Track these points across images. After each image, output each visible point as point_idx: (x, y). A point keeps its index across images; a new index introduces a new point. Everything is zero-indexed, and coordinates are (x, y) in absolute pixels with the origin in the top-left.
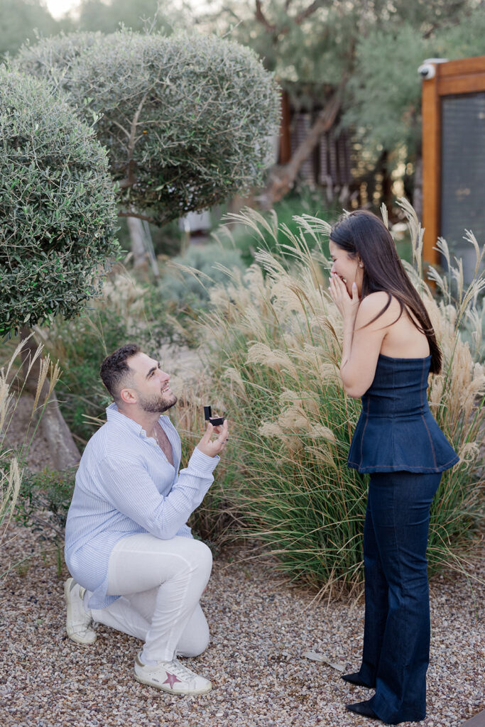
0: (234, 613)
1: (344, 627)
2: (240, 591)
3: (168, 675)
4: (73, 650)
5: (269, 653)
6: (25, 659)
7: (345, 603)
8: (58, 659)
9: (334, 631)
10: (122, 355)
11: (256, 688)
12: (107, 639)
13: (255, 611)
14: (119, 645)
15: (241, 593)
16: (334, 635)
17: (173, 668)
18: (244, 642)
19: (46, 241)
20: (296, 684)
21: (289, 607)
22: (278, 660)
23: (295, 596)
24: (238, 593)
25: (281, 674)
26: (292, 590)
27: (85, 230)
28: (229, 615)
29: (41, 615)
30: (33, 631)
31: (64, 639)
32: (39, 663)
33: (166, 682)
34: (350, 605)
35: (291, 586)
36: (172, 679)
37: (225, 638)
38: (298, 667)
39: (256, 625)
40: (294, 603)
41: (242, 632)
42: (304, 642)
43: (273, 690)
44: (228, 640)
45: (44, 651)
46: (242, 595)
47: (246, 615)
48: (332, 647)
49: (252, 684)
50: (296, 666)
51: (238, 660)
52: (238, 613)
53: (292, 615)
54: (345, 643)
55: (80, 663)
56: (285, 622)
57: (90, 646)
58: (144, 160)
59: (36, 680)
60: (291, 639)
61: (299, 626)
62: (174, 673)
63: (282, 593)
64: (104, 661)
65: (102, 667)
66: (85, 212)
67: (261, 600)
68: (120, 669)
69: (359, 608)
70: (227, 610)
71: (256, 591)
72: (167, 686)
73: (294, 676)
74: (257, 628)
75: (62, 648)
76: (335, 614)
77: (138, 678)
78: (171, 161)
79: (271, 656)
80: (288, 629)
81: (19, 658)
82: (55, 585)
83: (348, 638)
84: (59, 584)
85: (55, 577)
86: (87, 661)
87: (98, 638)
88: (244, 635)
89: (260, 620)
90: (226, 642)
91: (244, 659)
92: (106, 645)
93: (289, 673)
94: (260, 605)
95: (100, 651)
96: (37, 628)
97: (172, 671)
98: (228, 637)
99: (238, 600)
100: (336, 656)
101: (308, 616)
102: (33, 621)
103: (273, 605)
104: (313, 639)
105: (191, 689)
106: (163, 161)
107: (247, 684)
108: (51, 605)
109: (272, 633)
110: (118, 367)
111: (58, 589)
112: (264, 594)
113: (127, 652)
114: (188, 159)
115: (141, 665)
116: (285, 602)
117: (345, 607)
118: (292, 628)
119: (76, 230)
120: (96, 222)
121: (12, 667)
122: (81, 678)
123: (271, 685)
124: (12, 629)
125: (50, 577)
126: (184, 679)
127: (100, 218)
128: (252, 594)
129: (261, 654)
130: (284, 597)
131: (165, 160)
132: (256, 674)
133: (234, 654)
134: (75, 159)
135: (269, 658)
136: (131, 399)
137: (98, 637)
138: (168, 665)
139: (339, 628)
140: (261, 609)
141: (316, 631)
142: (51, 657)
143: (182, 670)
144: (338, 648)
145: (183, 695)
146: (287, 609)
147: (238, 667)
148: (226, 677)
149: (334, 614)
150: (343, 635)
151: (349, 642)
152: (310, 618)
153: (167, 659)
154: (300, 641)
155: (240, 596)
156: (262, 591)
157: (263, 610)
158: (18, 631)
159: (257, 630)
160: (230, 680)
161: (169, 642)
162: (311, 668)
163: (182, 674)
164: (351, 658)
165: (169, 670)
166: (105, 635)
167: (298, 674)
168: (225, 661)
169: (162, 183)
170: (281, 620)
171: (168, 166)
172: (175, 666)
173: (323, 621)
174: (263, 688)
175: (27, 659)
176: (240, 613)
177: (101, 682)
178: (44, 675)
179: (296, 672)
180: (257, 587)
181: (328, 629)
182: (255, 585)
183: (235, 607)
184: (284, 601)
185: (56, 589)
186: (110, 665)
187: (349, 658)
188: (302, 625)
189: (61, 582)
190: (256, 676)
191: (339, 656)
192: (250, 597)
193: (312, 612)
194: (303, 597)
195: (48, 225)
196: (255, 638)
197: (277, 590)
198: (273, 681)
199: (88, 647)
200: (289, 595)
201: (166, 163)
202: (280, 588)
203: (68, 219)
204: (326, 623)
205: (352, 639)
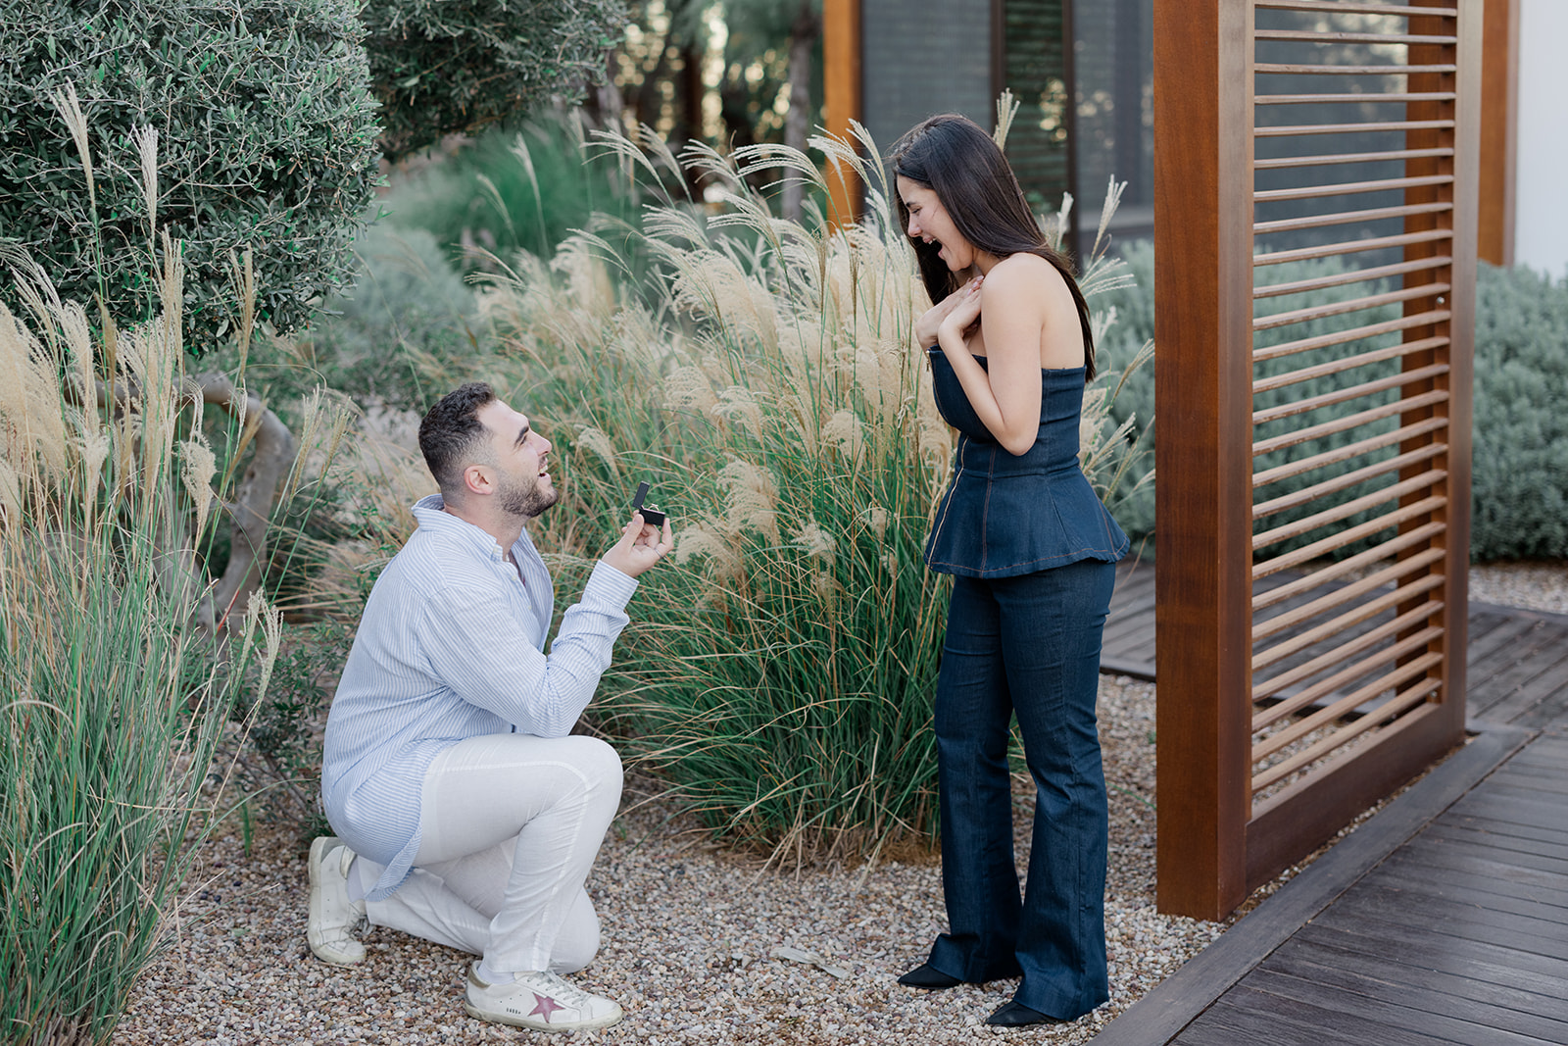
0: (615, 898)
1: (831, 908)
2: (615, 861)
3: (538, 998)
4: (327, 975)
5: (707, 957)
6: (236, 995)
7: (822, 870)
8: (301, 991)
9: (815, 915)
10: (467, 402)
11: (703, 1013)
12: (388, 953)
13: (656, 893)
14: (413, 961)
15: (618, 864)
16: (816, 921)
17: (547, 985)
18: (652, 944)
19: (267, 174)
20: (772, 1003)
21: (717, 882)
22: (726, 967)
23: (723, 864)
24: (613, 864)
25: (740, 988)
26: (715, 855)
27: (335, 156)
28: (608, 901)
29: (239, 921)
30: (232, 949)
31: (303, 957)
32: (268, 1000)
33: (535, 1012)
34: (830, 872)
35: (709, 845)
36: (545, 1005)
37: (614, 939)
38: (769, 975)
39: (666, 916)
40: (723, 876)
41: (643, 927)
42: (765, 937)
43: (734, 1012)
44: (621, 942)
45: (271, 980)
46: (621, 867)
47: (641, 900)
48: (820, 942)
49: (692, 1007)
50: (765, 973)
51: (653, 971)
52: (623, 898)
53: (726, 895)
54: (841, 932)
55: (350, 995)
56: (719, 907)
57: (359, 965)
58: (394, 24)
59: (273, 1029)
60: (738, 934)
61: (747, 912)
62: (548, 994)
63: (696, 861)
64: (396, 988)
65: (395, 999)
66: (335, 122)
67: (660, 875)
68: (430, 1000)
69: (847, 876)
70: (601, 893)
71: (643, 859)
72: (539, 1019)
73: (767, 989)
74: (669, 919)
75: (304, 973)
76: (806, 890)
77: (477, 1010)
78: (445, 28)
79: (712, 961)
80: (727, 918)
81: (224, 994)
82: (244, 870)
83: (844, 925)
84: (252, 868)
85: (240, 856)
86: (361, 991)
87: (370, 952)
88: (648, 931)
89: (669, 906)
90: (617, 945)
91: (663, 969)
92: (390, 962)
93: (756, 985)
94: (660, 882)
95: (382, 973)
96: (238, 944)
97: (544, 989)
98: (618, 938)
99: (616, 877)
100: (832, 955)
101: (757, 895)
102: (225, 933)
103: (685, 881)
104: (780, 930)
105: (586, 1020)
106: (429, 27)
107: (684, 1008)
108: (250, 904)
109: (700, 925)
110: (462, 424)
111: (253, 877)
112: (663, 864)
113: (435, 973)
114: (475, 25)
115: (481, 985)
116: (707, 875)
117: (822, 876)
118: (735, 916)
119: (319, 156)
120: (355, 141)
121: (217, 1009)
122: (359, 1019)
123: (729, 1007)
124: (190, 949)
125: (229, 857)
126: (569, 1002)
127: (362, 133)
128: (641, 865)
129: (692, 958)
130: (702, 867)
131: (433, 25)
132: (694, 990)
133: (640, 961)
134: (306, 18)
135: (710, 965)
136: (484, 485)
137: (368, 950)
138: (536, 981)
139: (821, 910)
140: (664, 888)
141: (780, 918)
142: (286, 989)
143: (562, 988)
144: (831, 942)
145: (571, 1031)
146: (713, 885)
147: (657, 982)
148: (640, 999)
149: (804, 889)
150: (831, 921)
151: (847, 930)
152: (761, 898)
153: (536, 968)
154: (756, 935)
155: (616, 869)
156: (657, 860)
157: (670, 889)
158: (202, 950)
159: (669, 923)
160: (649, 1002)
161: (538, 935)
162: (792, 975)
163: (564, 995)
164: (860, 956)
165: (538, 988)
166: (381, 946)
167: (773, 985)
168: (628, 974)
169: (417, 72)
170: (710, 904)
171: (437, 39)
172: (550, 981)
173: (789, 902)
174: (715, 1012)
175: (241, 994)
176: (628, 898)
177: (402, 1023)
178: (287, 1018)
179: (768, 983)
180: (644, 854)
181: (802, 913)
182: (641, 851)
183: (613, 889)
184: (702, 870)
185: (248, 877)
186: (410, 994)
187: (855, 956)
188: (752, 909)
189: (255, 864)
190: (695, 995)
191: (837, 953)
192: (638, 870)
193: (761, 889)
194: (738, 864)
195: (269, 145)
196: (672, 936)
197: (685, 856)
198: (729, 1000)
199: (356, 967)
200: (711, 863)
201: (435, 30)
202: (690, 853)
203: (306, 133)
204: (795, 905)
205: (852, 926)
